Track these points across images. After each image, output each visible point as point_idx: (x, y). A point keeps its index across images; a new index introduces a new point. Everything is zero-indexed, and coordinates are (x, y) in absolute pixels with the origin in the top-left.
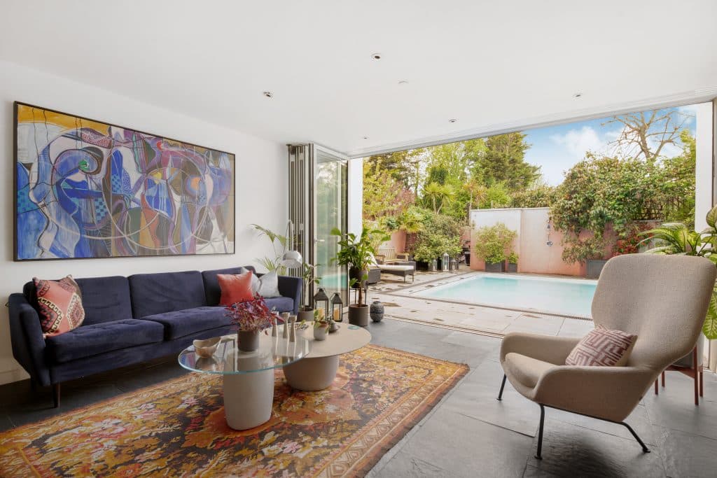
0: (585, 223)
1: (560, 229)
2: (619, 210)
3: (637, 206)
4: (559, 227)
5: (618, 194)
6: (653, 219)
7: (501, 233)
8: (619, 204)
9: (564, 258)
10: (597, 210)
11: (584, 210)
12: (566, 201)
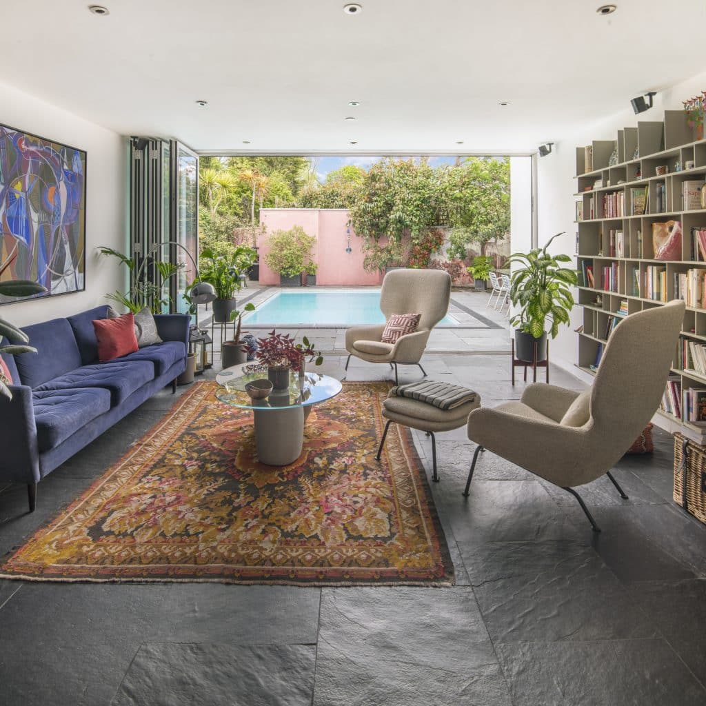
0: (385, 228)
1: (361, 235)
2: (416, 216)
3: (431, 213)
4: (360, 233)
5: (415, 200)
6: (441, 225)
7: (298, 239)
8: (416, 210)
9: (365, 267)
10: (398, 215)
11: (383, 215)
12: (367, 204)
